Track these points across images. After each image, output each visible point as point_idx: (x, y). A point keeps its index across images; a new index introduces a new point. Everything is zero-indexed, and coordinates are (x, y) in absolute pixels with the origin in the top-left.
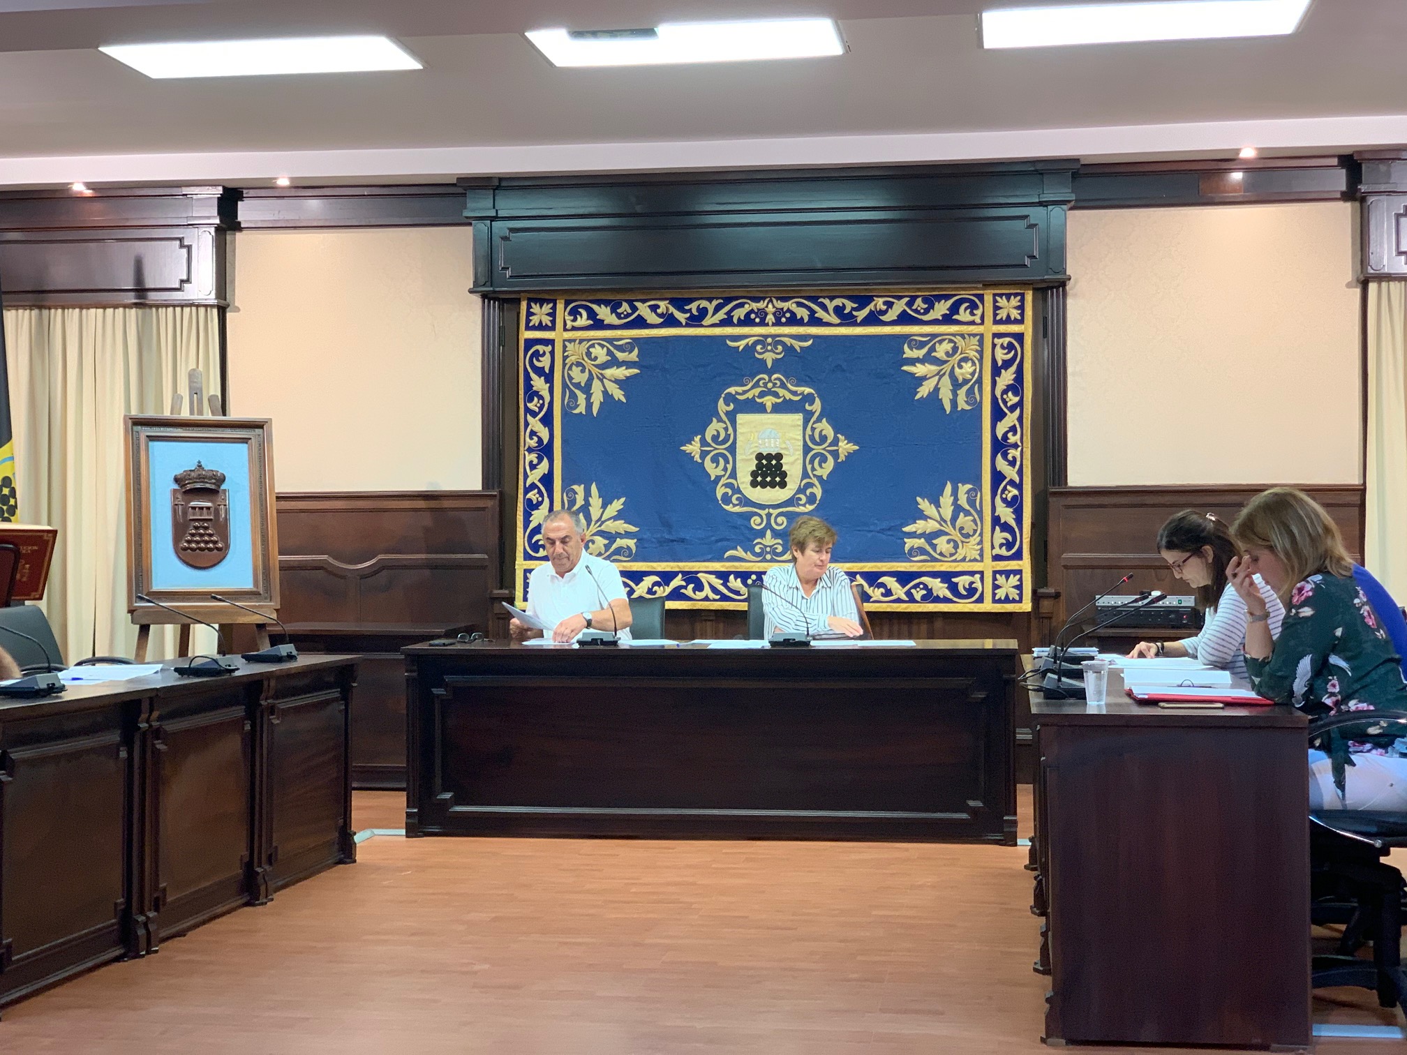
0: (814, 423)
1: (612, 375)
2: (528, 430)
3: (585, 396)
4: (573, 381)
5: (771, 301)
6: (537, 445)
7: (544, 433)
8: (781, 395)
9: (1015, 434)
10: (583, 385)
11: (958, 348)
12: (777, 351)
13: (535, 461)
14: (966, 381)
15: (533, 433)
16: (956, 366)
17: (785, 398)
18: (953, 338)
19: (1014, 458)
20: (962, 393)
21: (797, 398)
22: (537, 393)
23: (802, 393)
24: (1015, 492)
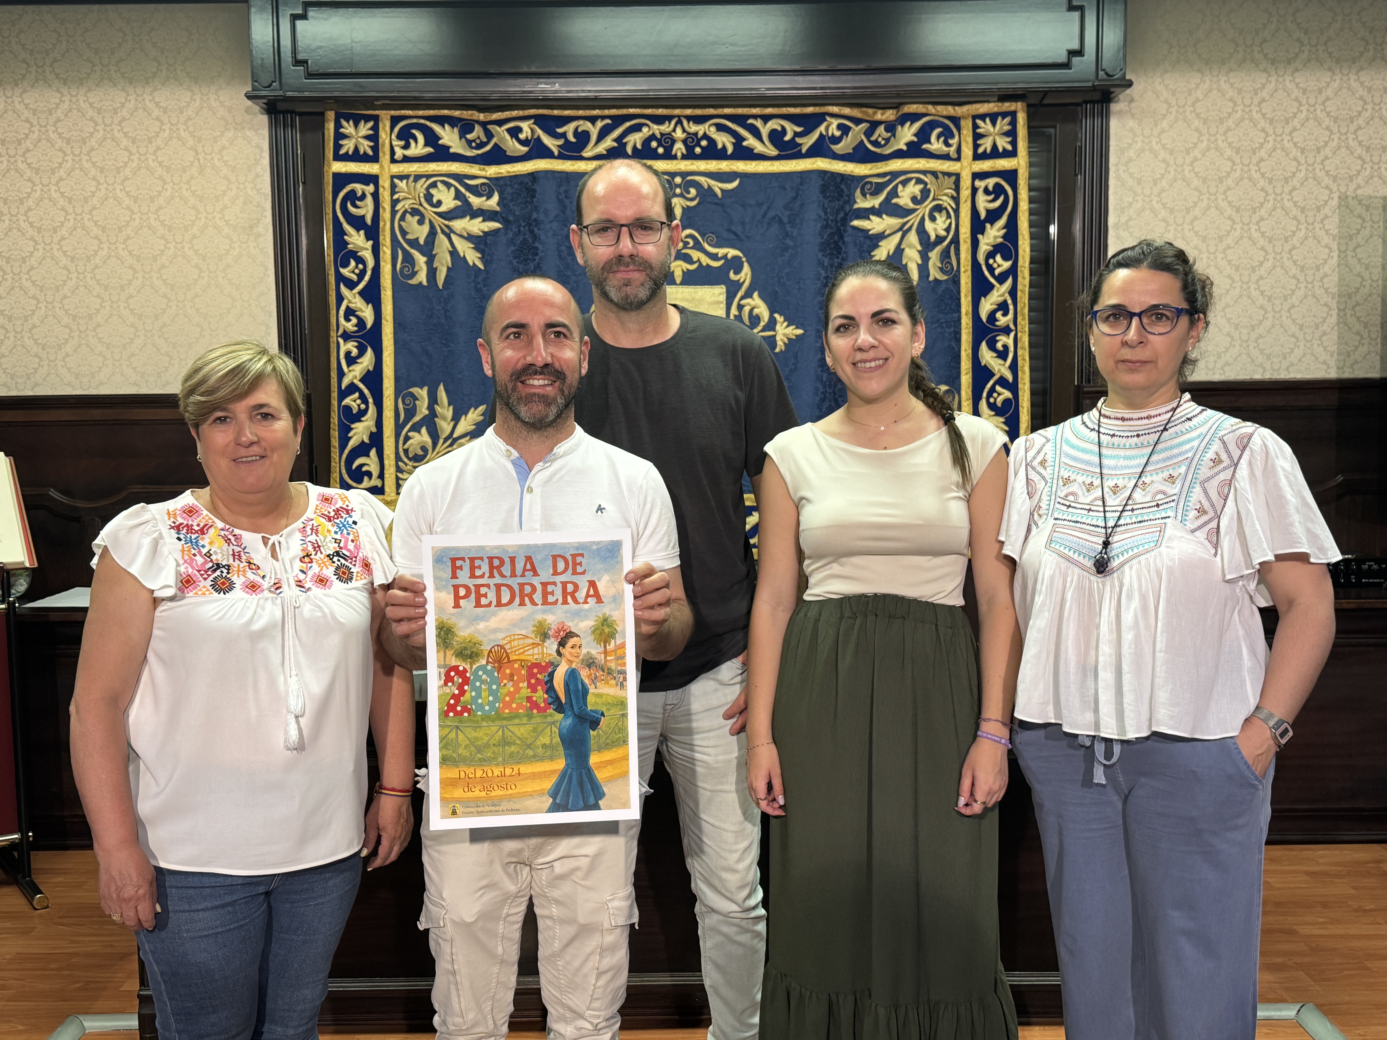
0: (742, 298)
1: (464, 229)
2: (343, 308)
3: (424, 259)
4: (409, 237)
5: (679, 122)
6: (356, 329)
7: (368, 314)
8: (695, 259)
9: (1005, 314)
10: (422, 241)
11: (929, 190)
12: (688, 196)
13: (355, 352)
14: (940, 240)
15: (350, 312)
16: (927, 218)
17: (700, 264)
18: (922, 177)
19: (1006, 347)
20: (934, 255)
21: (715, 264)
22: (354, 255)
23: (725, 257)
24: (1007, 394)
